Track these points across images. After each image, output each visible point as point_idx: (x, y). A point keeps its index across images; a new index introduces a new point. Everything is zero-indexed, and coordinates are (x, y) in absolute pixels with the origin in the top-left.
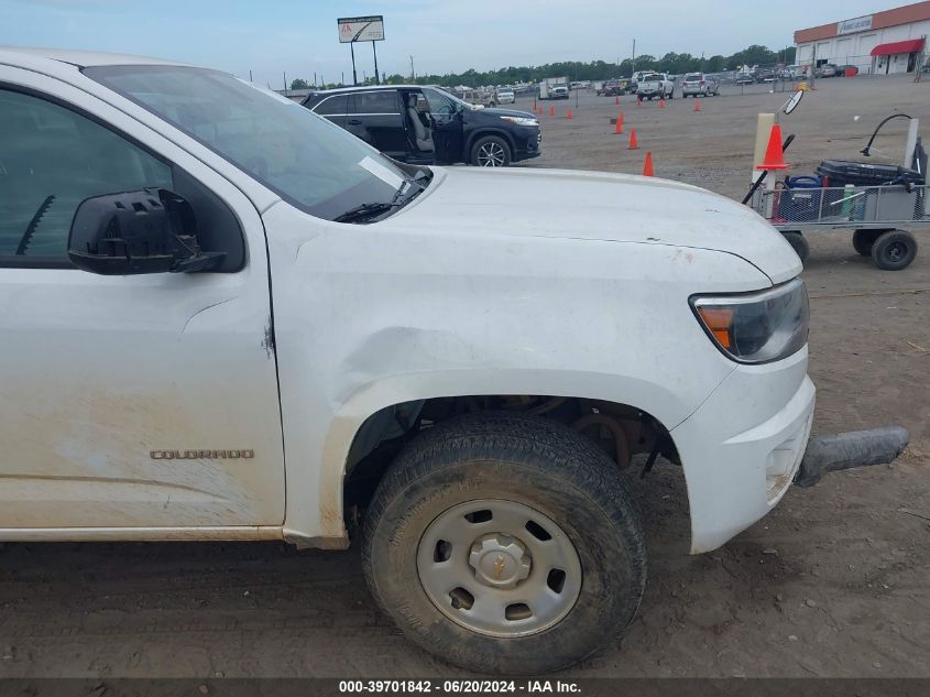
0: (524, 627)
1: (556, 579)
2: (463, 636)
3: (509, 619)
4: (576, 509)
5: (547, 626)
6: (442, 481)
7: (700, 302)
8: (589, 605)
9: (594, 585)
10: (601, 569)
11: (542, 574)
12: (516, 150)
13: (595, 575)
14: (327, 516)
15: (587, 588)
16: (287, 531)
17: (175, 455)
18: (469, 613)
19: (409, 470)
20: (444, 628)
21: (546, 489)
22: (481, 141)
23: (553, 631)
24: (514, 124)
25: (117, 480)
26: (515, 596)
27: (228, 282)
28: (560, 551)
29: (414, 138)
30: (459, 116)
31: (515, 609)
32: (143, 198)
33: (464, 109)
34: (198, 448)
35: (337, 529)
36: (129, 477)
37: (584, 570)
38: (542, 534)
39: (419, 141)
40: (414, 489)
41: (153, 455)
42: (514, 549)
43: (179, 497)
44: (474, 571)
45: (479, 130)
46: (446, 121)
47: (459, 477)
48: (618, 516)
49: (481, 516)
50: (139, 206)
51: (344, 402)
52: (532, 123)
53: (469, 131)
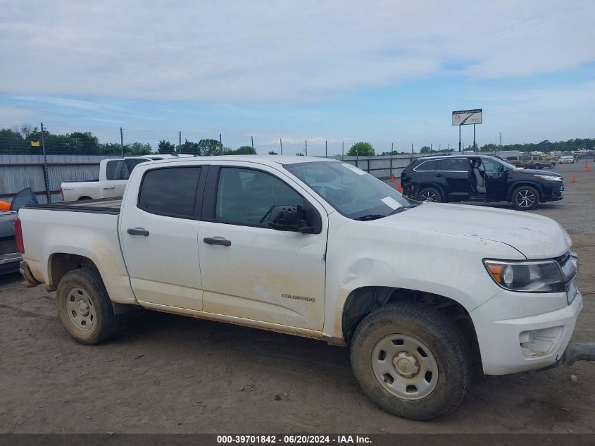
0: (413, 395)
1: (428, 376)
2: (387, 395)
3: (407, 391)
4: (437, 342)
5: (423, 397)
6: (384, 322)
7: (487, 261)
8: (441, 388)
9: (443, 380)
10: (446, 372)
11: (423, 373)
12: (543, 196)
13: (443, 374)
14: (336, 327)
15: (440, 381)
16: (324, 334)
17: (289, 297)
18: (391, 386)
19: (371, 317)
20: (379, 389)
21: (425, 332)
22: (519, 189)
23: (425, 399)
24: (544, 180)
25: (270, 303)
26: (411, 382)
27: (314, 237)
28: (430, 363)
29: (475, 186)
30: (505, 173)
31: (411, 388)
32: (291, 207)
33: (509, 170)
34: (297, 295)
35: (340, 335)
36: (274, 303)
37: (440, 372)
38: (424, 355)
39: (478, 187)
40: (372, 324)
41: (283, 295)
42: (412, 359)
43: (289, 313)
44: (394, 366)
45: (519, 182)
46: (496, 177)
47: (390, 322)
48: (454, 349)
49: (400, 342)
50: (290, 210)
51: (346, 283)
52: (557, 179)
53: (511, 183)
